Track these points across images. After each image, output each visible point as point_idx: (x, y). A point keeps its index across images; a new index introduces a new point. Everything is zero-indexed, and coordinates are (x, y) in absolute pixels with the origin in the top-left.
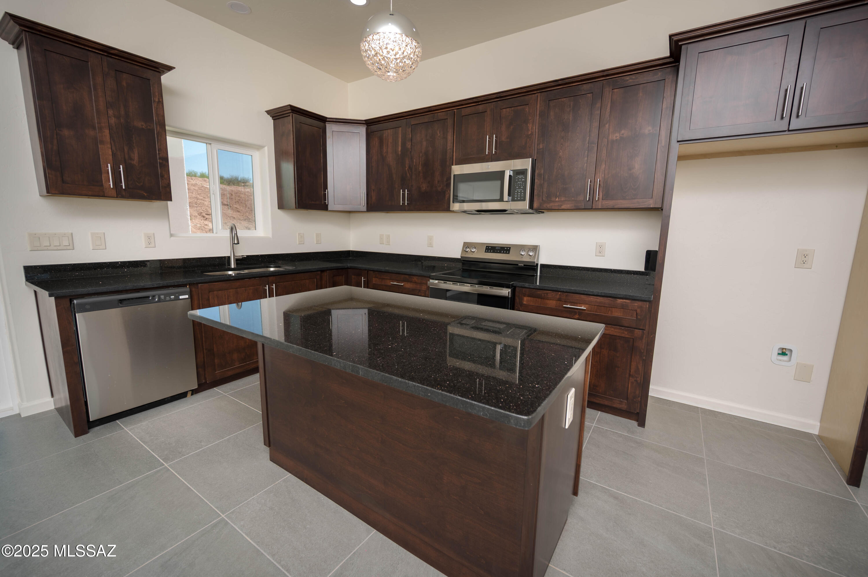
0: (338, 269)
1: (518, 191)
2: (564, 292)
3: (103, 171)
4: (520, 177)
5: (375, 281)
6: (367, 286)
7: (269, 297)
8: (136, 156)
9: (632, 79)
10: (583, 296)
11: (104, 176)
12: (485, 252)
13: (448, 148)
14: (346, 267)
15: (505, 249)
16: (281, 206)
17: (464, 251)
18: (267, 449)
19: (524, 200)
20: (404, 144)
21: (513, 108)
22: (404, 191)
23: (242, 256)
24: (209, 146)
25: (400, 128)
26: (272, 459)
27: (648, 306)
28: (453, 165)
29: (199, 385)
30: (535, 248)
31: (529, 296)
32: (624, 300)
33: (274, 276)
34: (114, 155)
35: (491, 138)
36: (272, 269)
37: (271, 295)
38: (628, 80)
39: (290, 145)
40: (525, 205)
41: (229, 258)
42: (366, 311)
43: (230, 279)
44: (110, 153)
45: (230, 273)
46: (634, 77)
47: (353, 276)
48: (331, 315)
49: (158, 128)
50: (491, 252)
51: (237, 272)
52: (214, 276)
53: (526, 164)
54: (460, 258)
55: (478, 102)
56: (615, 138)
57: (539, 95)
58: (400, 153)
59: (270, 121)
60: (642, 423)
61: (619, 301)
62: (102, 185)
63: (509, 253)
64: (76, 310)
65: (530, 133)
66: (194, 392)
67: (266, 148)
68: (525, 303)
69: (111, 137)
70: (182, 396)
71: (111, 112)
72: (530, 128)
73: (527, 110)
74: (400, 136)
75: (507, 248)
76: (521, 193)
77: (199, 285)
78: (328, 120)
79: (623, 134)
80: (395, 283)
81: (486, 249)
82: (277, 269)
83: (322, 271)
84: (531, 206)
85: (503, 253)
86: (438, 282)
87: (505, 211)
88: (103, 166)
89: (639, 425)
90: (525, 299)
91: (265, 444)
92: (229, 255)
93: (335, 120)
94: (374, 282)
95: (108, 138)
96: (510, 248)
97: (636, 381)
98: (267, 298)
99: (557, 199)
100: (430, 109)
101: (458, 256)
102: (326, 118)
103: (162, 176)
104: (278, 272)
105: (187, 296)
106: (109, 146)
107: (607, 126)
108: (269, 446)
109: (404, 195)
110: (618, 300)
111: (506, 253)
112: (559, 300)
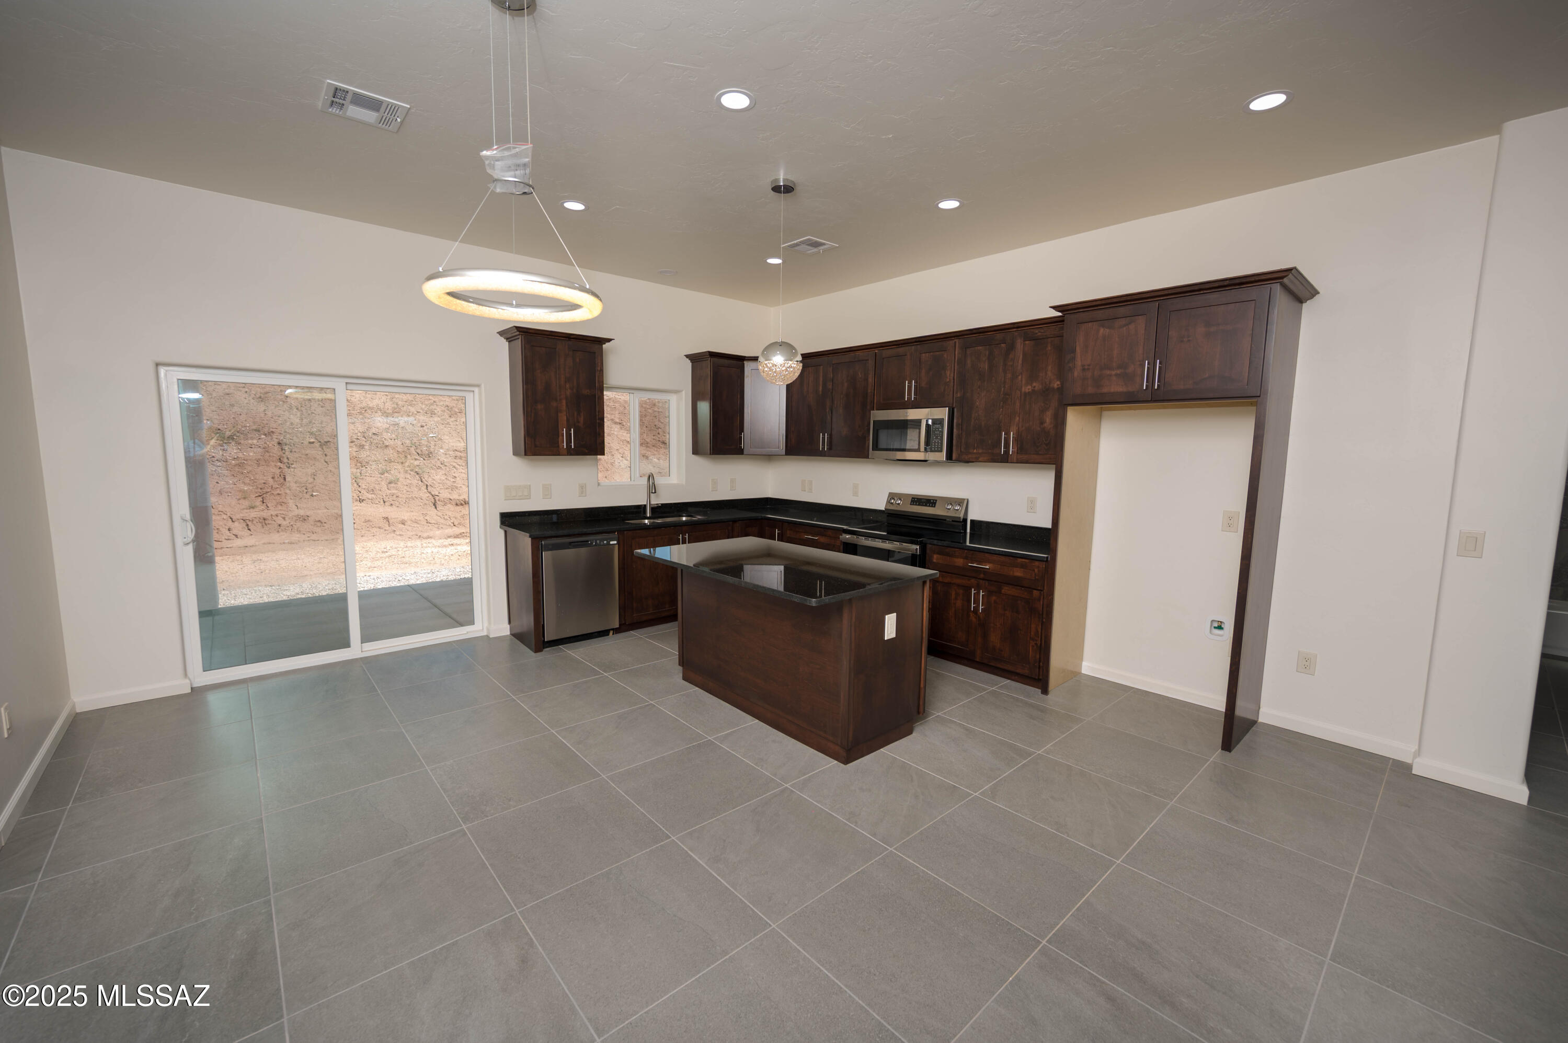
0: (750, 519)
1: (935, 441)
2: (969, 550)
3: (560, 434)
4: (937, 426)
5: (789, 533)
6: (781, 539)
7: (682, 544)
8: (582, 419)
9: (1039, 332)
10: (987, 555)
11: (560, 438)
12: (911, 504)
13: (869, 391)
14: (760, 518)
15: (930, 502)
16: (696, 451)
17: (889, 502)
18: (681, 668)
19: (941, 451)
20: (825, 384)
21: (932, 353)
22: (824, 435)
23: (657, 504)
24: (632, 395)
25: (822, 367)
26: (685, 678)
27: (1044, 566)
28: (873, 410)
29: (620, 625)
30: (960, 502)
31: (939, 553)
32: (1023, 560)
33: (687, 525)
34: (568, 420)
35: (910, 383)
36: (684, 519)
37: (684, 542)
38: (1036, 333)
39: (708, 386)
40: (943, 456)
41: (645, 506)
42: (782, 568)
43: (646, 527)
44: (565, 419)
45: (646, 521)
46: (1042, 331)
47: (767, 528)
48: (743, 571)
49: (599, 392)
50: (916, 505)
51: (652, 521)
52: (634, 524)
53: (942, 413)
54: (884, 509)
55: (899, 345)
56: (1027, 391)
57: (957, 341)
58: (821, 393)
59: (688, 364)
60: (1045, 691)
61: (1020, 560)
62: (558, 446)
63: (935, 507)
64: (543, 549)
65: (948, 380)
66: (617, 631)
67: (684, 392)
68: (935, 561)
69: (567, 406)
70: (604, 633)
71: (568, 386)
72: (948, 375)
73: (945, 356)
74: (821, 374)
75: (933, 500)
76: (938, 443)
77: (625, 532)
78: (746, 358)
79: (1035, 387)
80: (810, 537)
81: (912, 501)
82: (689, 518)
83: (734, 521)
84: (949, 457)
85: (929, 506)
86: (851, 537)
87: (926, 461)
88: (560, 430)
89: (1042, 693)
90: (935, 556)
91: (679, 665)
92: (645, 503)
93: (753, 358)
94: (788, 535)
95: (564, 408)
96: (936, 500)
97: (1036, 644)
98: (679, 544)
99: (975, 451)
100: (851, 349)
101: (883, 508)
102: (745, 357)
103: (599, 434)
104: (692, 522)
105: (615, 542)
106: (565, 413)
107: (1020, 377)
108: (683, 666)
109: (823, 438)
110: (1018, 559)
111: (932, 506)
112: (966, 558)
